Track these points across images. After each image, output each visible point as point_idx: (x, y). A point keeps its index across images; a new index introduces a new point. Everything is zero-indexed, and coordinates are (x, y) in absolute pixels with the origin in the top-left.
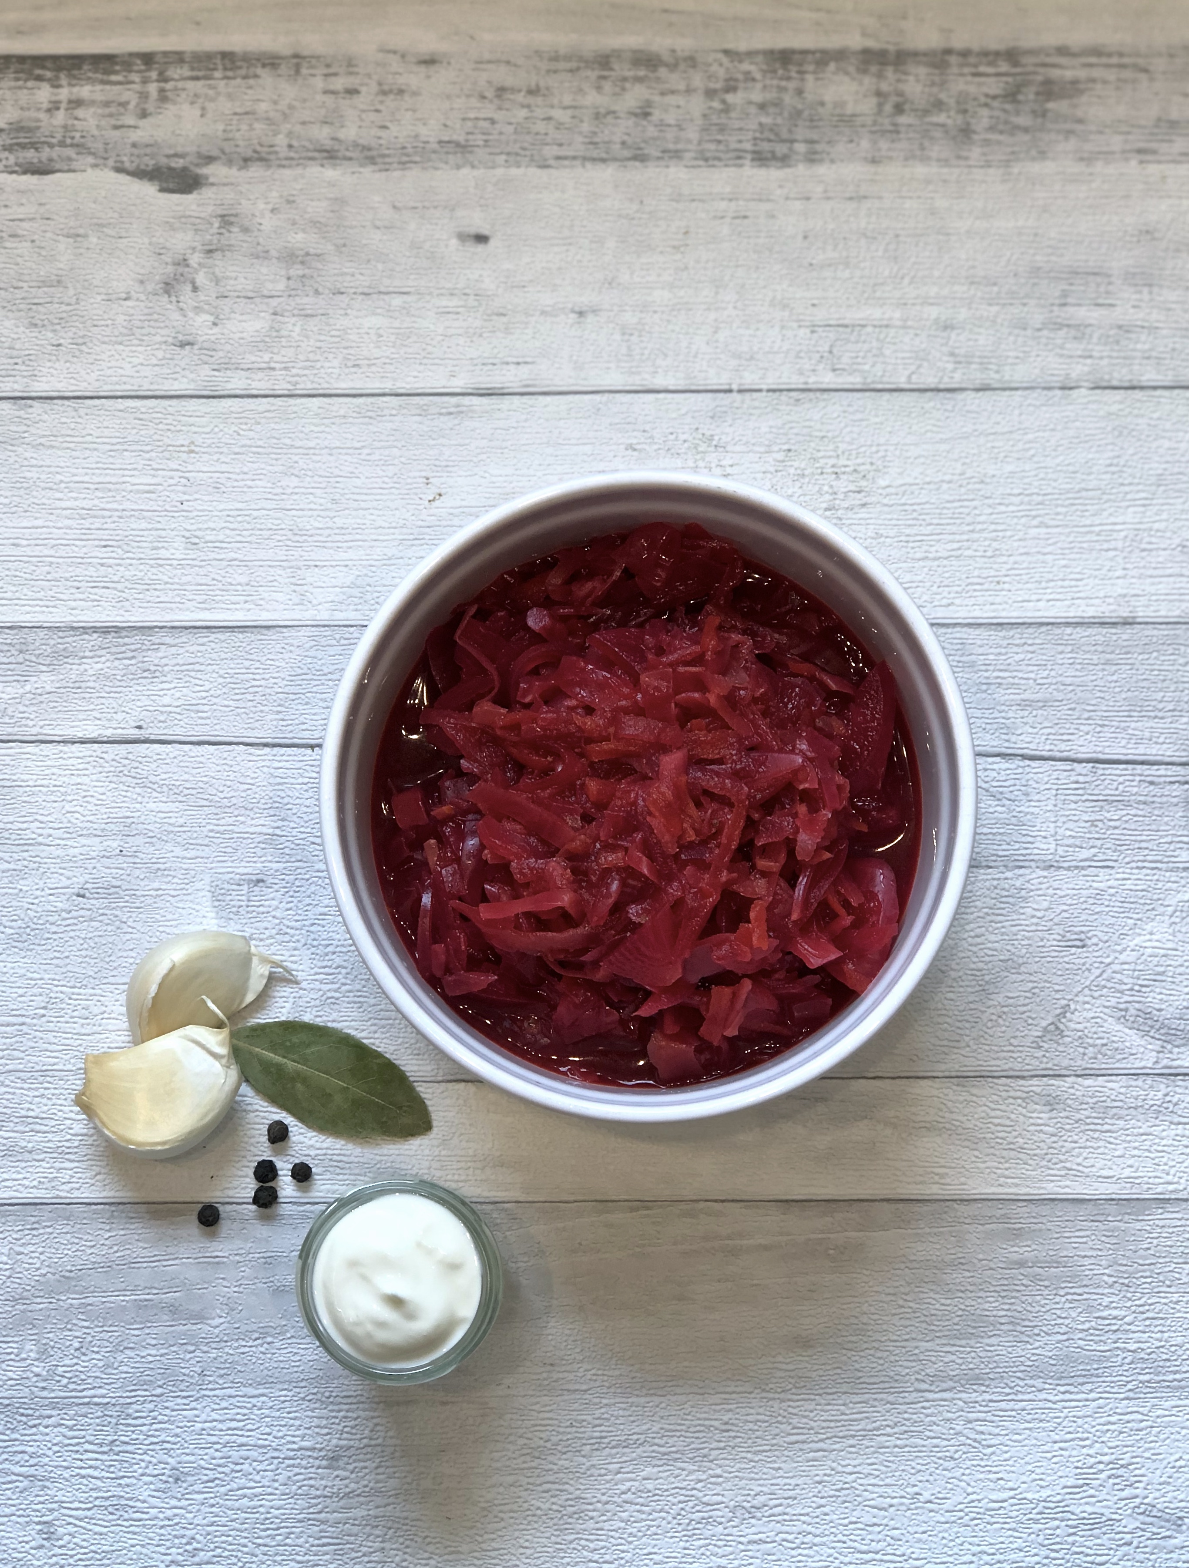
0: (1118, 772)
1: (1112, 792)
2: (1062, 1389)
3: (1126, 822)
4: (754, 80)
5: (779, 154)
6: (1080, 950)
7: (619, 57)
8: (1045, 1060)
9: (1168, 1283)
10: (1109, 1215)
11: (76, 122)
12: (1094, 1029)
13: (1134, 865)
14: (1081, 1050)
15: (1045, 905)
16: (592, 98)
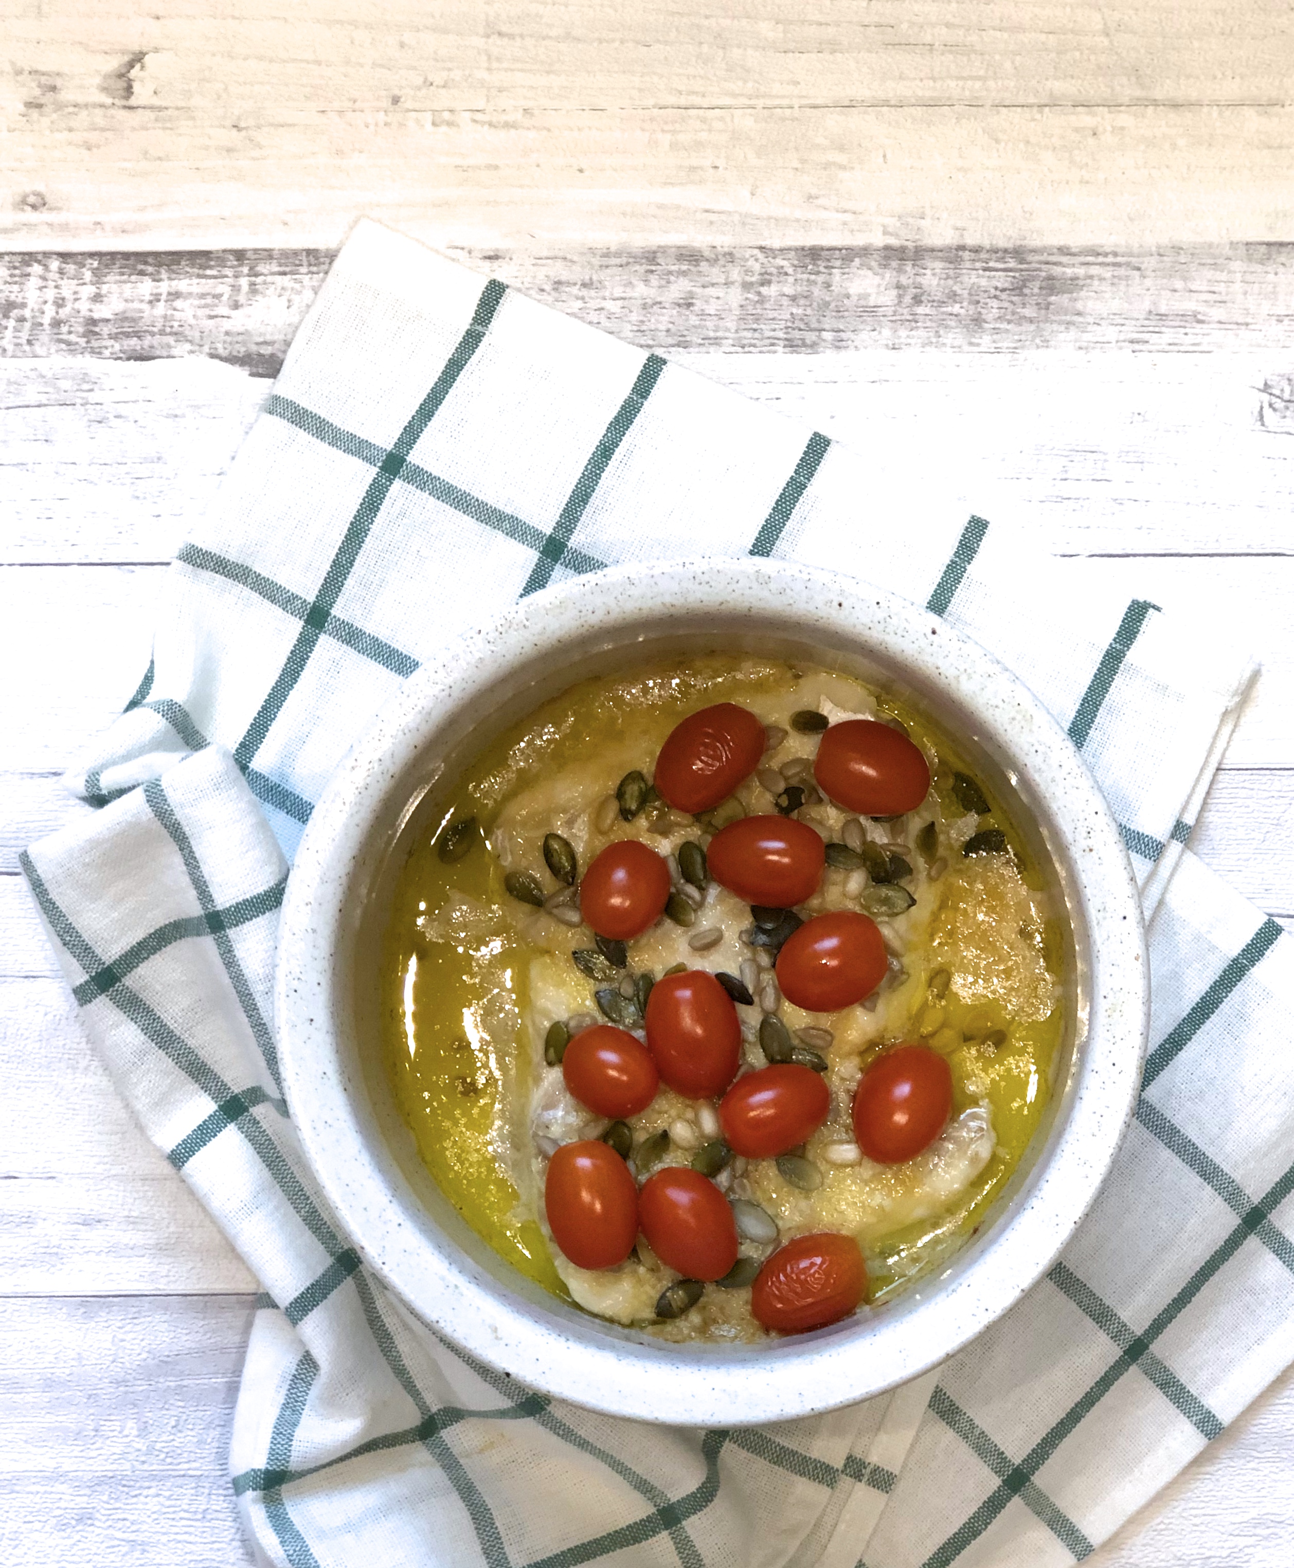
5: (808, 342)
11: (175, 313)
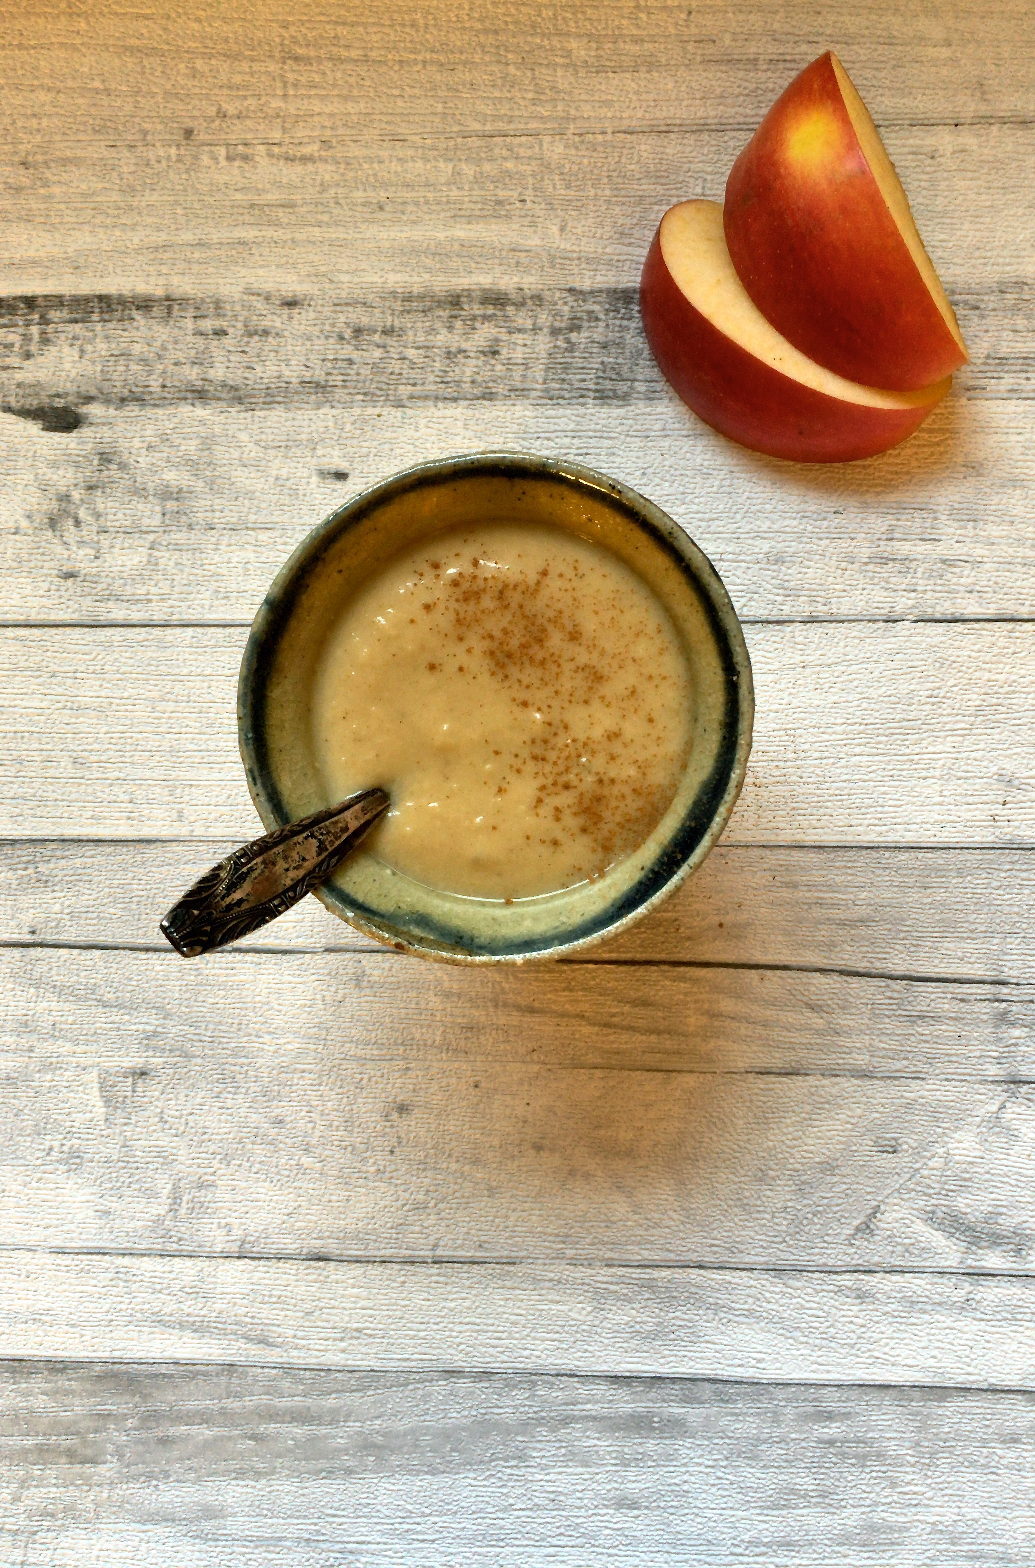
0: (930, 989)
1: (925, 1008)
2: (866, 1555)
3: (937, 1036)
4: (597, 319)
5: (619, 393)
6: (890, 1155)
7: (469, 296)
8: (856, 1256)
9: (966, 1464)
10: (912, 1401)
12: (902, 1230)
13: (943, 1076)
14: (890, 1248)
15: (859, 1112)
16: (443, 338)
